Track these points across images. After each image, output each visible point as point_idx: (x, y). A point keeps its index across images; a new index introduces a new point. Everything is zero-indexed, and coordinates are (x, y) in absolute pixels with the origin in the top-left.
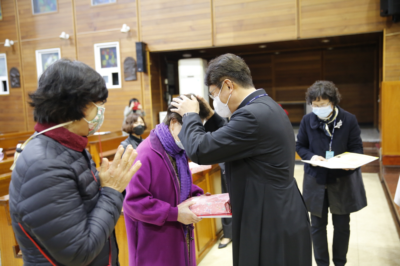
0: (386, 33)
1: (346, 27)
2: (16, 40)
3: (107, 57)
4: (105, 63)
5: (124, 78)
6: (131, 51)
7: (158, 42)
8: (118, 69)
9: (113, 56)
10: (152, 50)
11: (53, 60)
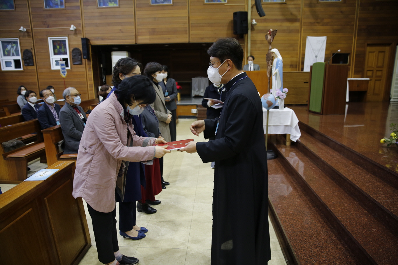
3: (58, 47)
4: (56, 51)
5: (72, 62)
6: (78, 44)
7: (97, 39)
8: (67, 56)
9: (63, 47)
10: (93, 44)
11: (12, 47)
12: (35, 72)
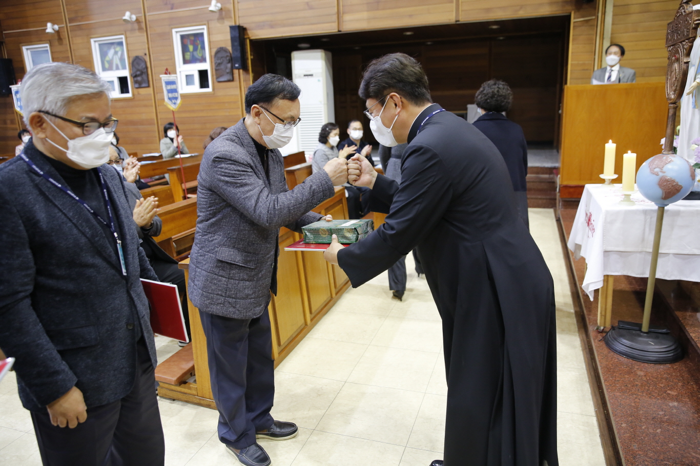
0: (574, 18)
1: (522, 7)
2: (63, 23)
3: (191, 48)
4: (188, 56)
5: (215, 77)
6: (224, 39)
7: (261, 26)
8: (206, 66)
9: (199, 47)
10: (253, 38)
11: (116, 53)
12: (151, 100)
